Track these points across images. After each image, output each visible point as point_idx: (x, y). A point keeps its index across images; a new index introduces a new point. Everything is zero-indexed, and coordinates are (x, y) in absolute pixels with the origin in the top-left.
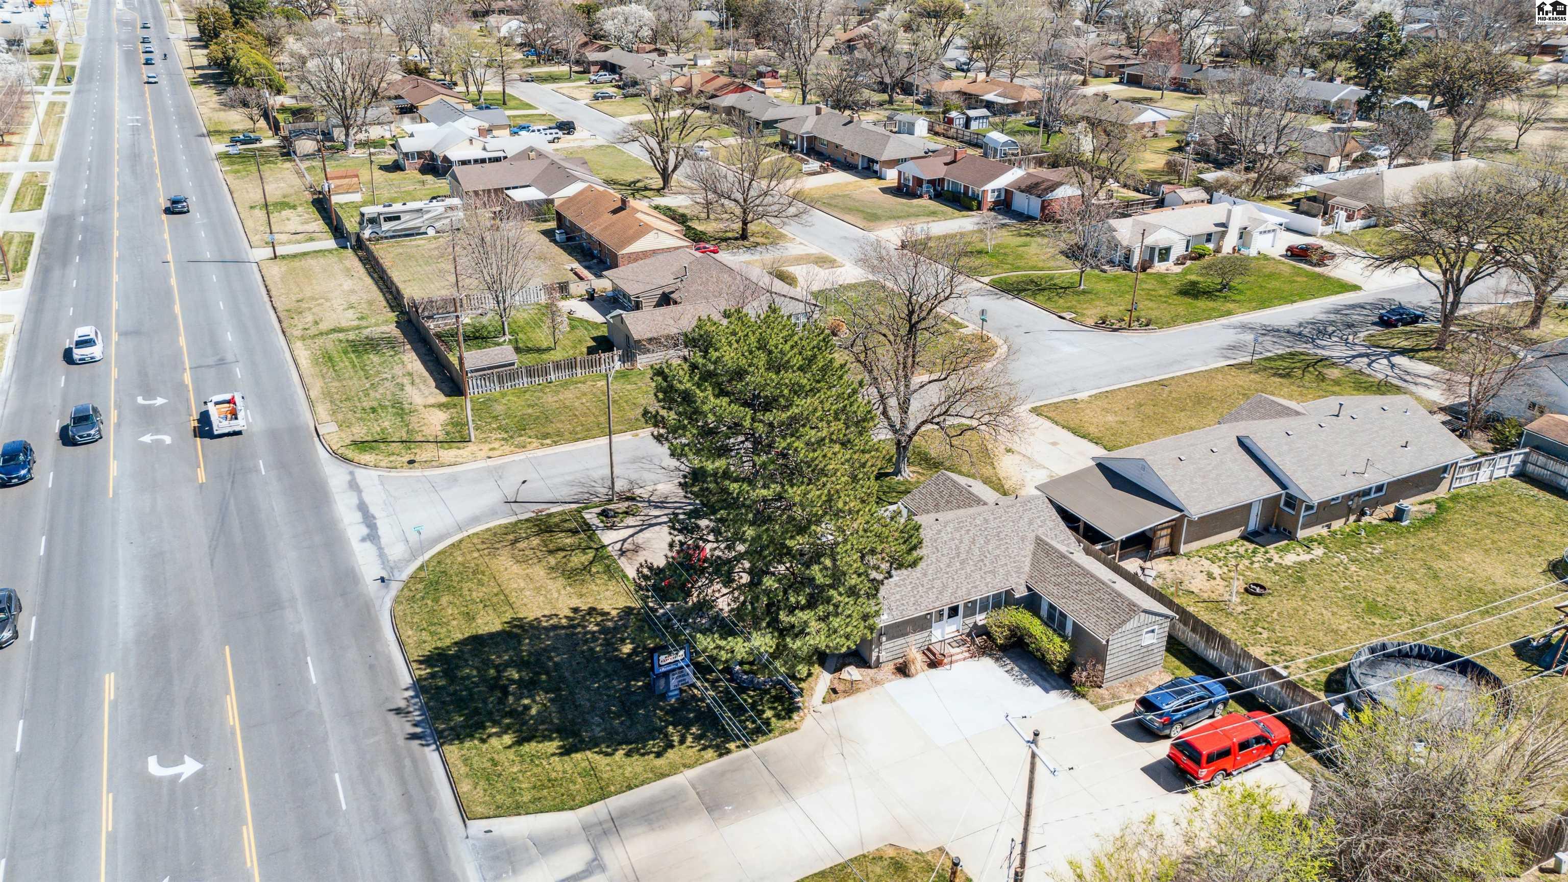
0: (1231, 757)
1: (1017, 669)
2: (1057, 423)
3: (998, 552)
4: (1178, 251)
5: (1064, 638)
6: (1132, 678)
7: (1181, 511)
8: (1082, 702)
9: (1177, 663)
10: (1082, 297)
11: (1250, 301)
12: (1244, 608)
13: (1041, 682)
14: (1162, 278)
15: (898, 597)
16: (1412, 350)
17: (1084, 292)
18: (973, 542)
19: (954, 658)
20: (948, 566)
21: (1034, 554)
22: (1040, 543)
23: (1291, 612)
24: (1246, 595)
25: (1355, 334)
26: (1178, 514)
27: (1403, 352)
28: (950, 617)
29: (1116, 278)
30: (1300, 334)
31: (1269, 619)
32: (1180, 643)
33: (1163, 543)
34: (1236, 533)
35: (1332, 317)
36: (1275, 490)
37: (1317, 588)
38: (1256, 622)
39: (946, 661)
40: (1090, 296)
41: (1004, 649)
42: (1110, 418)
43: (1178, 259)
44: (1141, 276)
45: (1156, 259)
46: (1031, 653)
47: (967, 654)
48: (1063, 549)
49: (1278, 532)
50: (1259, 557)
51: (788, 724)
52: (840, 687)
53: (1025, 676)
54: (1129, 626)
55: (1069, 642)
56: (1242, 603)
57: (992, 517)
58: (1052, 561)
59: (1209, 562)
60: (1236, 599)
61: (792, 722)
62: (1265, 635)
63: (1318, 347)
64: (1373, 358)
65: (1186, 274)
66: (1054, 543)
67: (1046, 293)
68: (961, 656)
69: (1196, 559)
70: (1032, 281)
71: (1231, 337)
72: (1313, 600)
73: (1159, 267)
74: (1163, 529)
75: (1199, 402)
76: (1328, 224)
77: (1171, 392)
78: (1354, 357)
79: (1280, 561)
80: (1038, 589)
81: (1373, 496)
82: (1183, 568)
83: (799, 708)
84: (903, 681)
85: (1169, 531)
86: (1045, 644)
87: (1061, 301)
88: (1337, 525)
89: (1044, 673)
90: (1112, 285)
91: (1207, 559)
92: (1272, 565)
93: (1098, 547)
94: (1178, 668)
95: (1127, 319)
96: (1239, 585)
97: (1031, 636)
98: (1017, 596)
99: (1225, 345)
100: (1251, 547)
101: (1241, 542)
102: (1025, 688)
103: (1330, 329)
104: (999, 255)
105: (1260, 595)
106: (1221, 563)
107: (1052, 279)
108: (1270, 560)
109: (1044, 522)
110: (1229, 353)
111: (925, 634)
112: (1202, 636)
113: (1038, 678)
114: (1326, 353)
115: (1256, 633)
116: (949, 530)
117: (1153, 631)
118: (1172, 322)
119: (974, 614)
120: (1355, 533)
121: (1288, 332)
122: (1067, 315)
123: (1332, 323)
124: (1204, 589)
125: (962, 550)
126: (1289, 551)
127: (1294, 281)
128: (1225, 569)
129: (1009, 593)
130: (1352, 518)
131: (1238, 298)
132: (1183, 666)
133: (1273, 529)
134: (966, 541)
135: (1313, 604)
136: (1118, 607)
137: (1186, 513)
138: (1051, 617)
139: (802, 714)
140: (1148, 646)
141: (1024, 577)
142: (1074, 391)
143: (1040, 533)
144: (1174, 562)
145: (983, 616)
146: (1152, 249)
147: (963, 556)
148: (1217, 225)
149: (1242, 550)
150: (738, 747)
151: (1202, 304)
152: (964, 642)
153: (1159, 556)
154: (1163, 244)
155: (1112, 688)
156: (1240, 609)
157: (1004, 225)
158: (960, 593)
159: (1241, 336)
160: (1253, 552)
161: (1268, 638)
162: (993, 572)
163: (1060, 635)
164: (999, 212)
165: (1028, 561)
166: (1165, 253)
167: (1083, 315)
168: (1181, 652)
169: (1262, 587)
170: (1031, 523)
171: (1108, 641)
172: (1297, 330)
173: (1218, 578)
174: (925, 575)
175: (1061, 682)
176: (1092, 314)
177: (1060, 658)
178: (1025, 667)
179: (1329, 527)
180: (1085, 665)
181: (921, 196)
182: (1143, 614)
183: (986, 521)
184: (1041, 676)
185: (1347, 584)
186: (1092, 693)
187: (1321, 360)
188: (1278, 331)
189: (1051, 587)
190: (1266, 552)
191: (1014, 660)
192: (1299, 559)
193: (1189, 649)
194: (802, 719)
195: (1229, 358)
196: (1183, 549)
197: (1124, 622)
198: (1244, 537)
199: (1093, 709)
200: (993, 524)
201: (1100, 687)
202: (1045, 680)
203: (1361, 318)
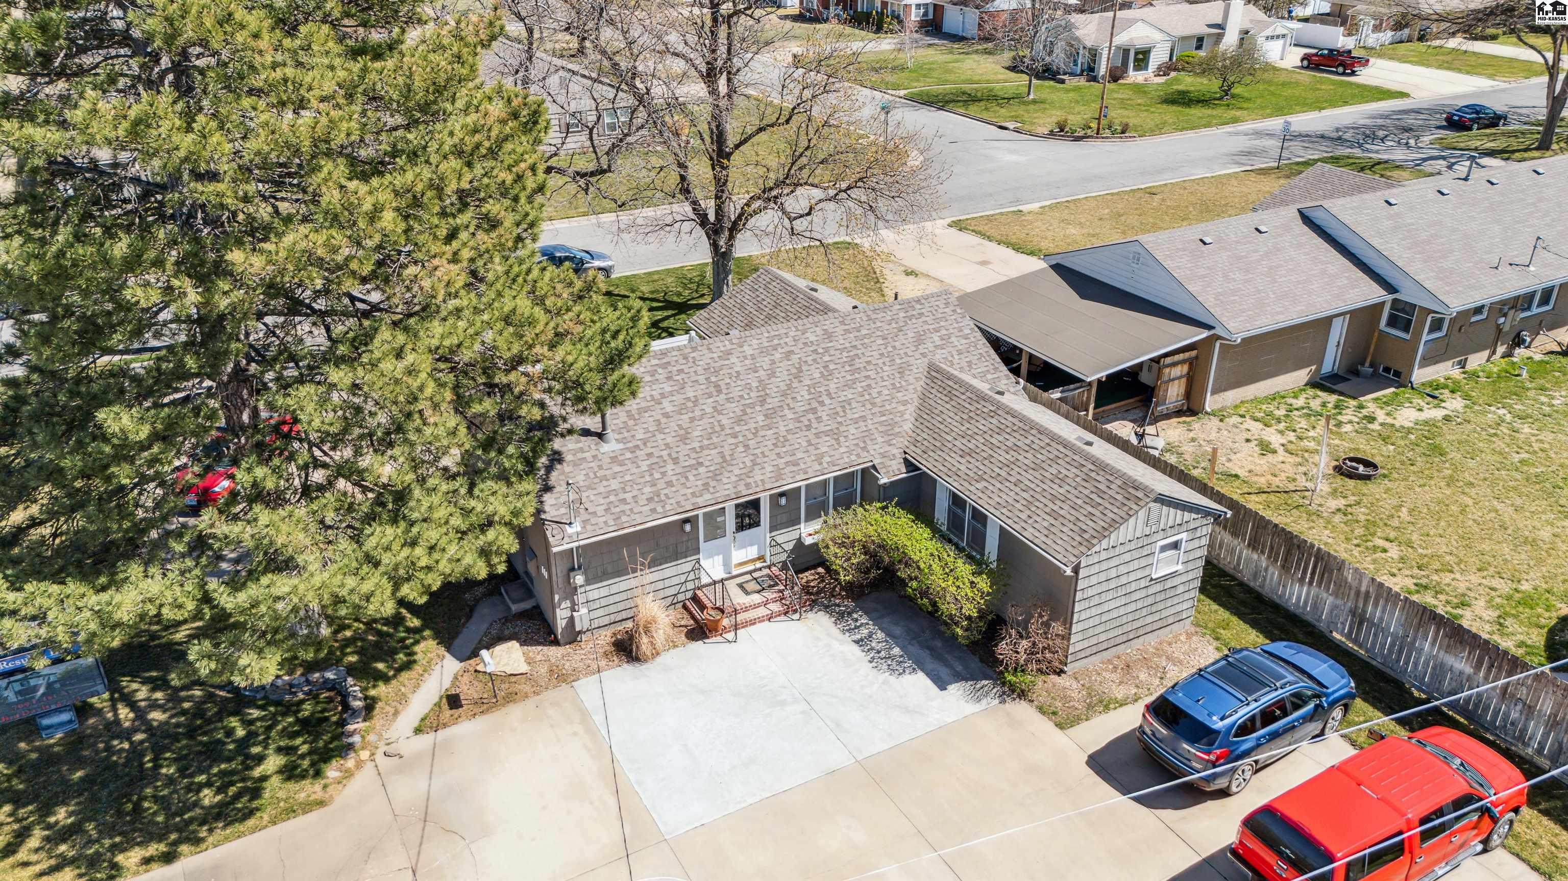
0: (1405, 859)
1: (880, 635)
2: (989, 238)
3: (849, 394)
4: (1158, 57)
5: (979, 563)
6: (1131, 650)
7: (1210, 328)
8: (1020, 709)
9: (1223, 614)
10: (1031, 107)
11: (1262, 108)
12: (1341, 503)
13: (931, 664)
14: (1138, 89)
15: (614, 484)
16: (1503, 151)
17: (1034, 102)
18: (798, 375)
19: (741, 617)
20: (739, 421)
21: (923, 398)
22: (935, 374)
23: (1434, 507)
24: (1340, 481)
25: (1417, 138)
26: (1204, 334)
27: (1492, 153)
28: (741, 527)
29: (1077, 89)
30: (1340, 138)
31: (1395, 523)
32: (1223, 574)
33: (1174, 393)
34: (1302, 376)
35: (1380, 122)
36: (1372, 293)
37: (1471, 463)
38: (1370, 525)
39: (725, 622)
40: (1042, 106)
41: (855, 591)
42: (1072, 230)
43: (1159, 69)
44: (1112, 86)
45: (1131, 65)
46: (911, 599)
47: (776, 607)
48: (983, 387)
49: (1375, 374)
50: (1348, 415)
51: (308, 789)
52: (468, 691)
53: (896, 651)
54: (1125, 532)
55: (990, 574)
56: (1334, 493)
57: (840, 330)
58: (959, 408)
59: (1259, 425)
60: (1323, 487)
61: (318, 787)
62: (1394, 552)
63: (1368, 150)
64: (1453, 160)
65: (1172, 84)
66: (966, 378)
67: (982, 103)
68: (762, 612)
69: (1235, 419)
70: (964, 93)
71: (1244, 143)
72: (1471, 484)
73: (1134, 76)
74: (1174, 364)
75: (1208, 211)
76: (1349, 35)
77: (1163, 200)
78: (1425, 160)
79: (1389, 420)
80: (928, 465)
81: (1535, 310)
82: (1213, 435)
83: (350, 747)
84: (628, 669)
85: (1185, 368)
86: (937, 580)
87: (1003, 110)
88: (1476, 361)
89: (939, 644)
90: (1071, 95)
91: (1256, 420)
92: (1375, 426)
93: (1056, 394)
94: (1226, 626)
95: (1094, 125)
96: (1324, 463)
97: (907, 562)
98: (883, 480)
99: (1235, 150)
100: (1333, 398)
101: (1311, 392)
102: (892, 679)
103: (1381, 133)
104: (923, 71)
105: (1367, 478)
106: (1282, 426)
107: (991, 90)
108: (1371, 419)
109: (946, 339)
110: (1244, 159)
111: (686, 565)
112: (1273, 556)
113: (925, 654)
114: (1385, 157)
115: (1375, 548)
116: (748, 350)
117: (1176, 546)
118: (1158, 130)
119: (796, 521)
120: (1509, 375)
121: (1323, 137)
122: (1011, 125)
123: (1381, 127)
124: (1258, 469)
125: (772, 390)
126: (1401, 405)
127: (1318, 89)
128: (1292, 436)
129: (868, 474)
130: (1501, 349)
131: (1245, 105)
132: (1235, 619)
133: (1367, 369)
134: (783, 375)
135: (1473, 492)
136: (1100, 493)
137: (1219, 331)
138: (955, 522)
139: (350, 763)
140: (1165, 578)
141: (901, 443)
142: (1018, 201)
143: (939, 357)
144: (1196, 426)
145: (816, 525)
146: (1126, 52)
147: (773, 402)
148: (1209, 26)
149: (1315, 404)
150: (147, 861)
151: (1196, 112)
152: (774, 581)
153: (1167, 416)
154: (1140, 44)
155: (1087, 672)
156: (1333, 504)
157: (930, 45)
158: (758, 476)
159: (1257, 142)
160: (1336, 407)
161: (1402, 559)
162: (836, 435)
163: (970, 558)
164: (927, 33)
165: (910, 412)
166: (1142, 57)
167: (1032, 124)
168: (1228, 591)
169: (1367, 464)
170: (919, 340)
171: (1076, 570)
172: (1335, 135)
173: (1281, 450)
174: (684, 438)
175: (975, 663)
176: (1046, 123)
177: (970, 610)
178: (898, 631)
179: (1463, 364)
180: (1025, 624)
181: (826, 20)
182: (1155, 506)
183: (829, 335)
184: (931, 649)
185: (1525, 456)
186: (1045, 686)
187: (1379, 163)
188: (1307, 136)
189: (954, 460)
190: (1361, 407)
191: (876, 617)
192: (1424, 416)
193: (1241, 584)
194: (349, 774)
195: (1243, 164)
196: (1211, 402)
197: (1114, 525)
198: (1317, 383)
199: (1045, 725)
200: (840, 341)
201: (1060, 672)
202: (937, 656)
203: (1420, 122)
